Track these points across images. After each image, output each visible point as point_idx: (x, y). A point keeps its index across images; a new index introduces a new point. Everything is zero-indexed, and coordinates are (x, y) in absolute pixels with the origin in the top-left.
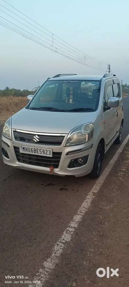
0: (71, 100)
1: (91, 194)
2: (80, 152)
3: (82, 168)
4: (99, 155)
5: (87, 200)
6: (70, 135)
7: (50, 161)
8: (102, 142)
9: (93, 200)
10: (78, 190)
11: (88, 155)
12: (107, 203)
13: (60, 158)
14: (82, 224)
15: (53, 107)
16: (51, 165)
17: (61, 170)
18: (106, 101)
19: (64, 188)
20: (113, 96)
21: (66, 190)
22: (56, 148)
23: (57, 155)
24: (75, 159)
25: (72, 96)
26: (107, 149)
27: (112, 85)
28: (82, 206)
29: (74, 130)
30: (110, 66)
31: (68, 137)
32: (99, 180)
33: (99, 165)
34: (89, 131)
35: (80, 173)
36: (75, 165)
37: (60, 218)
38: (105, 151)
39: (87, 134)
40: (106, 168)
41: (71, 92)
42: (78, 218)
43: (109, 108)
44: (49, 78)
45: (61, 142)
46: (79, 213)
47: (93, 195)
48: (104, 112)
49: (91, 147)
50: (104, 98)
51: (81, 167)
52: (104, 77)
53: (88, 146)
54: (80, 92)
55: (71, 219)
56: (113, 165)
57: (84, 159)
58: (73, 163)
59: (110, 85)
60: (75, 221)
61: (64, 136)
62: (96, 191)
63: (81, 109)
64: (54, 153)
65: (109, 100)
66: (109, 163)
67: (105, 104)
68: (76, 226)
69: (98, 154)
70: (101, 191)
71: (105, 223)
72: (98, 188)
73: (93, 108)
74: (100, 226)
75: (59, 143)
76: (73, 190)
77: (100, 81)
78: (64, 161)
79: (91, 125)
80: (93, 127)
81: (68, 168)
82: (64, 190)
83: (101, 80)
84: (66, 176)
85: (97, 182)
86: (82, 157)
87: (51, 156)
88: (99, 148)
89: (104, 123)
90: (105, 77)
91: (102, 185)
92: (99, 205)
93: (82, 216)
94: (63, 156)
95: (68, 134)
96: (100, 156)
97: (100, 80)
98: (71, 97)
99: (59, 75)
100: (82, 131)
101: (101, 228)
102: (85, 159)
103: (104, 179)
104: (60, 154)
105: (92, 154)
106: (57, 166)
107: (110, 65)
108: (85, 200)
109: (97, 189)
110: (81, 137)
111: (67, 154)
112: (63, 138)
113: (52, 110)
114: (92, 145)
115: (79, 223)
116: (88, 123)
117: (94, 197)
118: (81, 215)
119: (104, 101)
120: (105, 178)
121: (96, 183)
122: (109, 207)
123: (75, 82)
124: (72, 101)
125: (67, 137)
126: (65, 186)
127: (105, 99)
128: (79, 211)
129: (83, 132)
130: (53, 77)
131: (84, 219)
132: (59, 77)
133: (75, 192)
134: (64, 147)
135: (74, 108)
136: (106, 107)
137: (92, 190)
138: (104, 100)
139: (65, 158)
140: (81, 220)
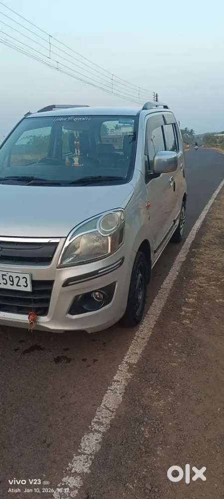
0: (76, 159)
1: (123, 367)
2: (96, 278)
3: (100, 312)
4: (140, 275)
5: (115, 386)
6: (70, 240)
7: (29, 301)
8: (145, 247)
9: (129, 384)
10: (95, 361)
11: (115, 283)
12: (160, 392)
13: (49, 292)
14: (100, 461)
15: (35, 177)
16: (30, 309)
17: (54, 320)
18: (150, 159)
19: (65, 357)
20: (164, 149)
21: (69, 361)
22: (40, 271)
23: (43, 288)
24: (85, 294)
25: (79, 150)
26: (155, 258)
27: (162, 127)
28: (103, 404)
29: (78, 229)
30: (157, 96)
31: (67, 244)
32: (140, 329)
33: (140, 297)
34: (113, 229)
35: (96, 325)
36: (85, 307)
37: (49, 445)
38: (152, 263)
39: (110, 236)
40: (154, 299)
41: (75, 142)
42: (91, 443)
43: (158, 175)
44: (29, 113)
45: (51, 256)
46: (96, 427)
47: (129, 371)
48: (146, 184)
49: (121, 264)
50: (146, 153)
51: (99, 310)
52: (144, 108)
53: (113, 264)
54: (99, 143)
55: (76, 447)
56: (168, 290)
57: (105, 293)
58: (81, 304)
59: (157, 127)
60: (85, 454)
61: (57, 243)
62: (134, 360)
63: (95, 178)
64: (34, 283)
65: (156, 158)
66: (162, 286)
67: (149, 165)
68: (86, 470)
69: (138, 275)
70: (146, 357)
71: (156, 451)
72: (139, 351)
73: (122, 176)
74: (145, 461)
75: (47, 260)
76: (84, 360)
77: (136, 118)
78: (59, 299)
79: (119, 214)
80: (122, 218)
81: (69, 316)
82: (65, 361)
83: (138, 115)
84: (66, 332)
85: (137, 334)
86: (100, 289)
87: (29, 289)
88: (138, 263)
89: (148, 206)
90: (146, 109)
91: (148, 342)
92: (143, 397)
93: (101, 435)
94: (57, 288)
95: (67, 238)
96: (141, 279)
97: (135, 115)
98: (78, 152)
99: (52, 106)
100: (98, 229)
101: (146, 467)
102: (108, 292)
103: (153, 327)
104: (51, 283)
105: (122, 280)
106: (44, 312)
107: (157, 94)
108: (111, 385)
109: (137, 353)
110: (96, 244)
111: (66, 284)
112: (54, 247)
113: (32, 182)
114: (123, 259)
115: (93, 457)
116: (111, 212)
117: (129, 375)
118: (99, 432)
119: (147, 159)
120: (155, 323)
121: (135, 338)
122: (165, 400)
123: (83, 119)
124: (79, 161)
125: (64, 244)
126: (67, 349)
127: (148, 156)
128: (95, 420)
129: (99, 232)
130: (38, 112)
131: (106, 443)
132: (51, 110)
133: (89, 366)
134: (57, 268)
135: (79, 178)
136: (151, 173)
137: (126, 357)
138: (146, 156)
139: (61, 293)
140: (99, 447)
